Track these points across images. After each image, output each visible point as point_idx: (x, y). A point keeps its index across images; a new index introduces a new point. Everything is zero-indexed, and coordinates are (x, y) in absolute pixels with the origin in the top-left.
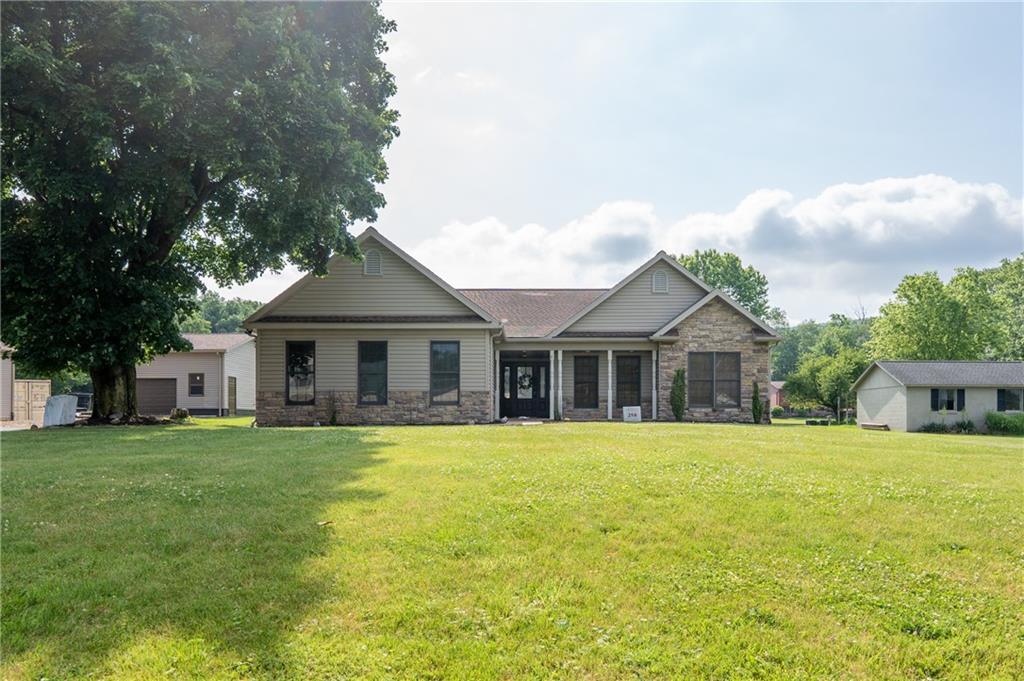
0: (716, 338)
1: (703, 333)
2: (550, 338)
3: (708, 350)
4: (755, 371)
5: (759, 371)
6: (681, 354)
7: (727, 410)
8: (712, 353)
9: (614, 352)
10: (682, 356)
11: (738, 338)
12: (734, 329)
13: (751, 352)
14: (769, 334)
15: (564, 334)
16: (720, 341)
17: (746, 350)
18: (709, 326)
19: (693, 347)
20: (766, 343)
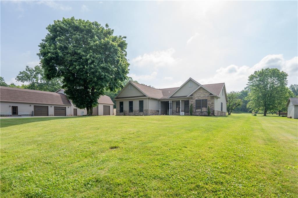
0: (202, 96)
1: (199, 95)
2: (168, 98)
3: (200, 99)
4: (211, 103)
5: (212, 103)
6: (194, 100)
7: (204, 113)
8: (200, 100)
9: (182, 101)
10: (194, 101)
11: (207, 96)
12: (206, 94)
13: (210, 99)
14: (213, 95)
15: (171, 97)
16: (203, 97)
17: (209, 99)
18: (200, 94)
19: (197, 99)
20: (213, 97)
